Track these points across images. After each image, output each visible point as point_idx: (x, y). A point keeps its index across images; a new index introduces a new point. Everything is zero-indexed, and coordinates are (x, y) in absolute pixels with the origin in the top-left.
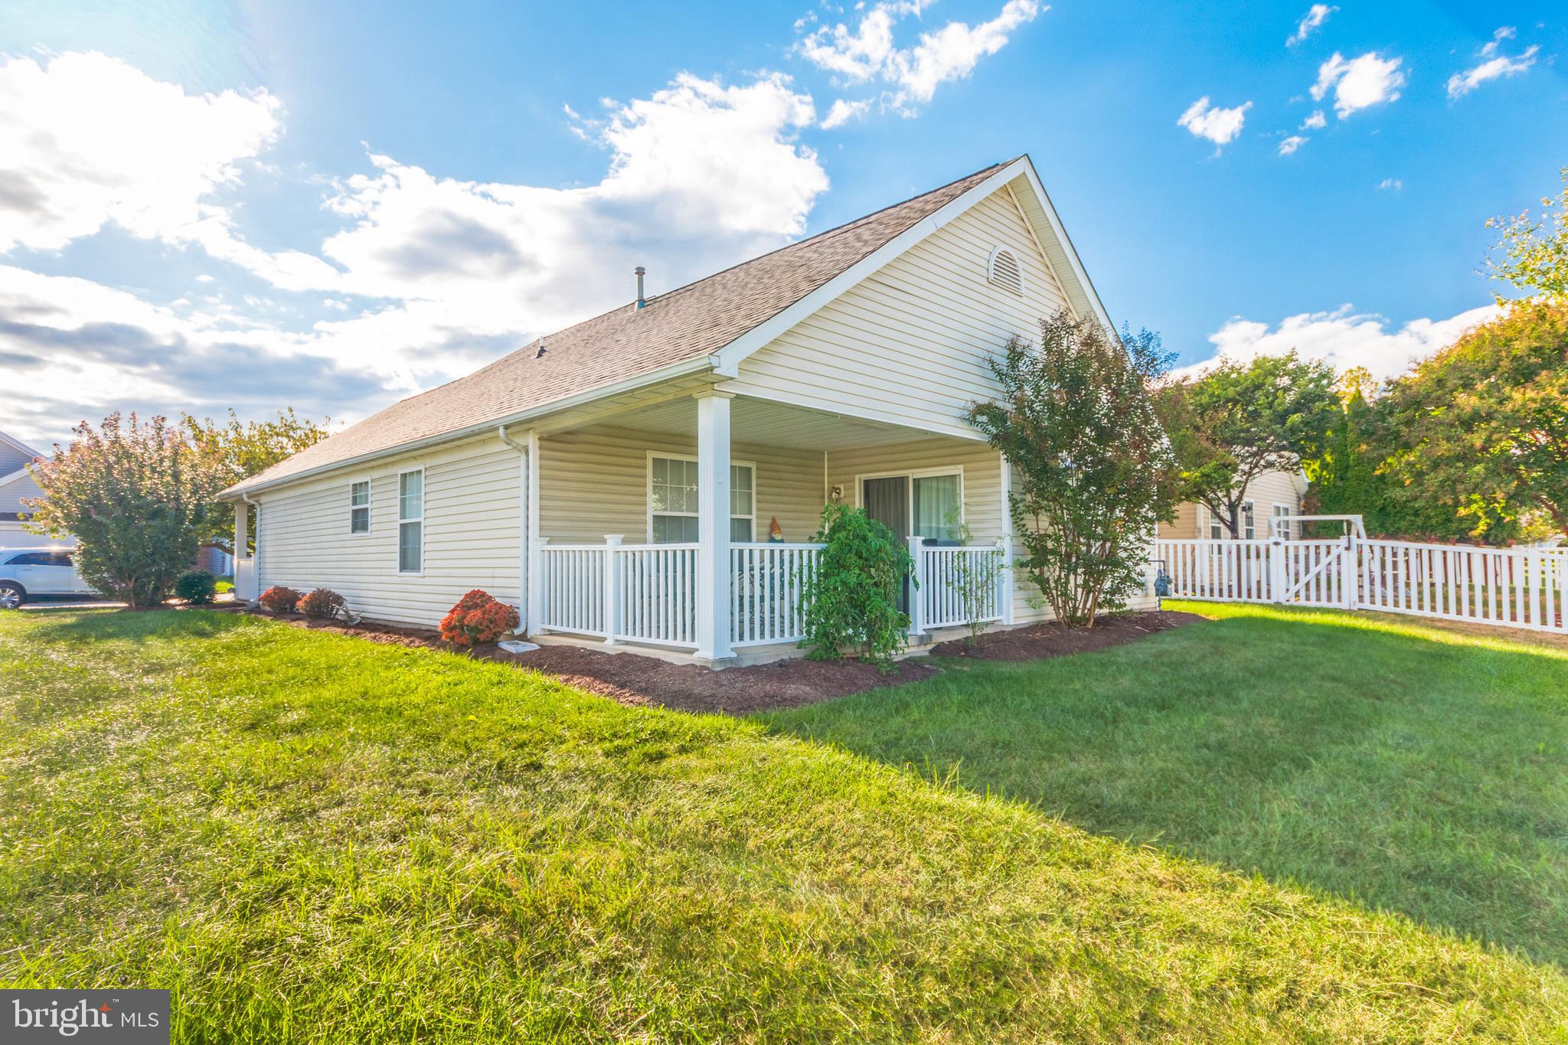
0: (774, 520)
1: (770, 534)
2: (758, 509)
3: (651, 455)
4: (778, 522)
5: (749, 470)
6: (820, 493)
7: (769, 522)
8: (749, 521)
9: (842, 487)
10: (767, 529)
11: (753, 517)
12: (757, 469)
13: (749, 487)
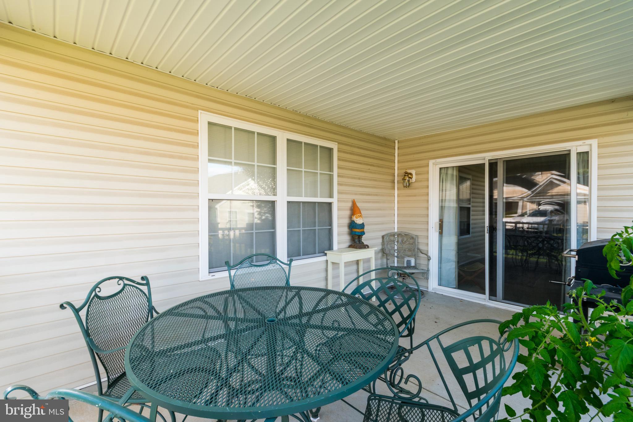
0: (354, 203)
1: (351, 218)
2: (339, 193)
3: (204, 118)
4: (359, 205)
5: (330, 150)
6: (390, 178)
7: (350, 204)
8: (330, 204)
9: (413, 172)
10: (348, 213)
11: (334, 201)
12: (339, 151)
13: (331, 169)
